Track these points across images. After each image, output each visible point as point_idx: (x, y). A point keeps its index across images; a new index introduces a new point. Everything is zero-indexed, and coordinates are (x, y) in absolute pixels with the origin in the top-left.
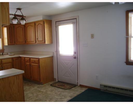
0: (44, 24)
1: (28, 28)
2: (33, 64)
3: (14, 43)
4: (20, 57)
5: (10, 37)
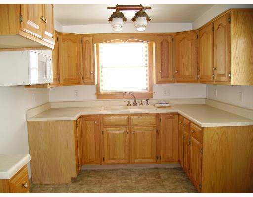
5: (162, 65)
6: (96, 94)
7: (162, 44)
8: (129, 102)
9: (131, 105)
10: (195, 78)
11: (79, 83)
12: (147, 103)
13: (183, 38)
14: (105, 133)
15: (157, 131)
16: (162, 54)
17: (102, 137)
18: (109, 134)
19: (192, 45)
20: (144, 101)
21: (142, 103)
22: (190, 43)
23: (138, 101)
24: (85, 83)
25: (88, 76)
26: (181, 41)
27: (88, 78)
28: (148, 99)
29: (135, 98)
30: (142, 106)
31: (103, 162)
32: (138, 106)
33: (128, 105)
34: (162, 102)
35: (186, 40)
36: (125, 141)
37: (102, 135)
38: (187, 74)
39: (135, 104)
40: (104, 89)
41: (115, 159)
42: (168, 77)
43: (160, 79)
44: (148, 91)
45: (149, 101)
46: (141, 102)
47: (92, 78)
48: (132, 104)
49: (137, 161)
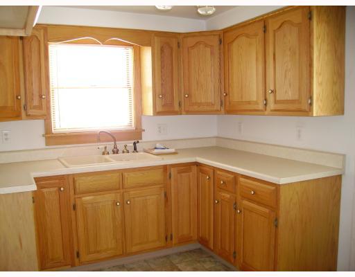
0: (310, 19)
1: (235, 46)
2: (245, 202)
3: (177, 108)
4: (197, 164)
5: (162, 84)
6: (43, 135)
7: (162, 50)
8: (105, 148)
9: (108, 153)
10: (217, 107)
11: (17, 116)
12: (135, 149)
13: (197, 43)
14: (78, 207)
15: (165, 195)
16: (162, 67)
17: (73, 217)
18: (86, 208)
19: (212, 53)
20: (130, 144)
21: (128, 148)
22: (208, 50)
23: (120, 145)
24: (29, 117)
25: (36, 103)
26: (192, 47)
27: (35, 107)
28: (136, 141)
29: (115, 141)
30: (126, 154)
31: (76, 260)
32: (120, 154)
33: (104, 154)
34: (158, 146)
35: (202, 46)
36: (114, 218)
37: (73, 212)
38: (203, 101)
39: (116, 151)
40: (57, 127)
41: (98, 252)
42: (172, 104)
43: (159, 109)
44: (133, 127)
45: (137, 144)
46: (126, 146)
47: (44, 106)
48: (111, 152)
49: (134, 249)
